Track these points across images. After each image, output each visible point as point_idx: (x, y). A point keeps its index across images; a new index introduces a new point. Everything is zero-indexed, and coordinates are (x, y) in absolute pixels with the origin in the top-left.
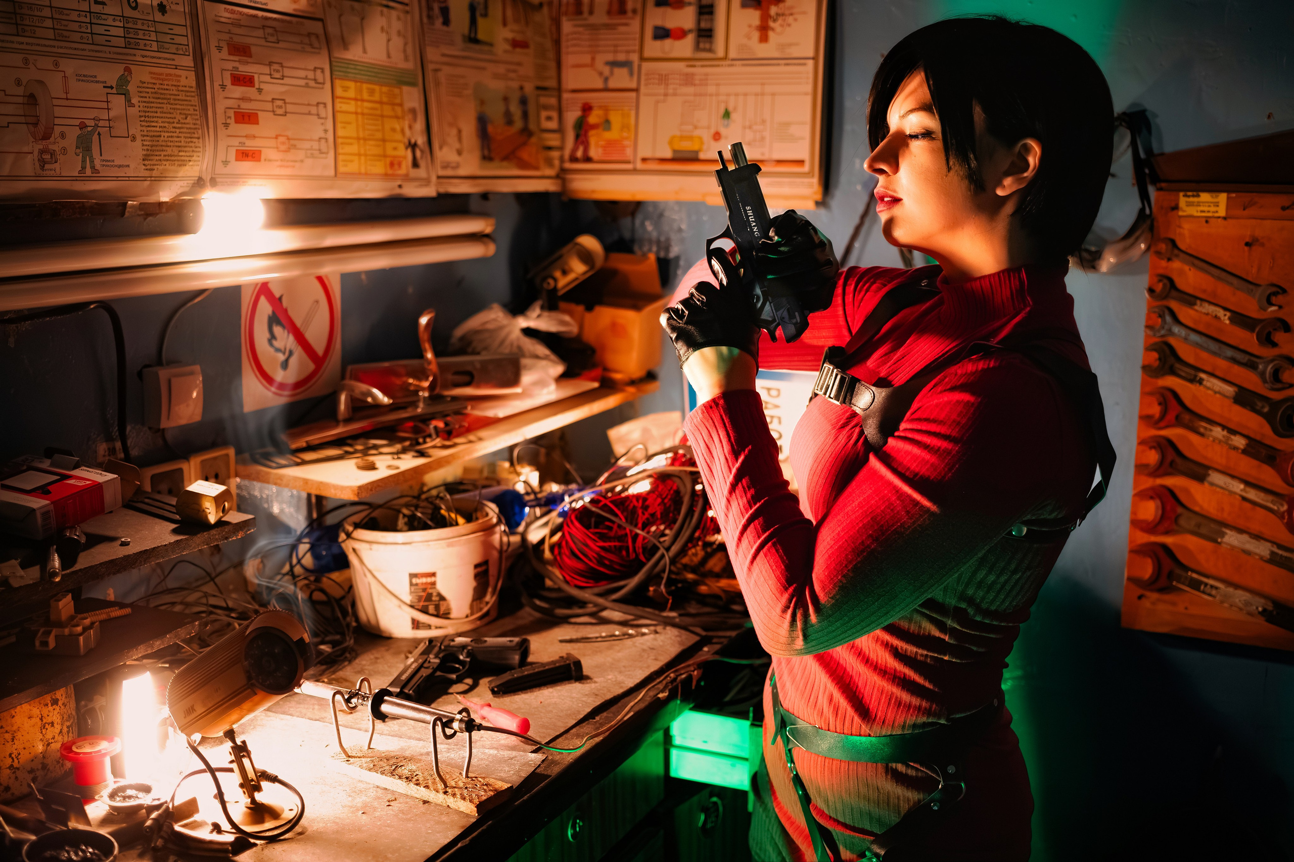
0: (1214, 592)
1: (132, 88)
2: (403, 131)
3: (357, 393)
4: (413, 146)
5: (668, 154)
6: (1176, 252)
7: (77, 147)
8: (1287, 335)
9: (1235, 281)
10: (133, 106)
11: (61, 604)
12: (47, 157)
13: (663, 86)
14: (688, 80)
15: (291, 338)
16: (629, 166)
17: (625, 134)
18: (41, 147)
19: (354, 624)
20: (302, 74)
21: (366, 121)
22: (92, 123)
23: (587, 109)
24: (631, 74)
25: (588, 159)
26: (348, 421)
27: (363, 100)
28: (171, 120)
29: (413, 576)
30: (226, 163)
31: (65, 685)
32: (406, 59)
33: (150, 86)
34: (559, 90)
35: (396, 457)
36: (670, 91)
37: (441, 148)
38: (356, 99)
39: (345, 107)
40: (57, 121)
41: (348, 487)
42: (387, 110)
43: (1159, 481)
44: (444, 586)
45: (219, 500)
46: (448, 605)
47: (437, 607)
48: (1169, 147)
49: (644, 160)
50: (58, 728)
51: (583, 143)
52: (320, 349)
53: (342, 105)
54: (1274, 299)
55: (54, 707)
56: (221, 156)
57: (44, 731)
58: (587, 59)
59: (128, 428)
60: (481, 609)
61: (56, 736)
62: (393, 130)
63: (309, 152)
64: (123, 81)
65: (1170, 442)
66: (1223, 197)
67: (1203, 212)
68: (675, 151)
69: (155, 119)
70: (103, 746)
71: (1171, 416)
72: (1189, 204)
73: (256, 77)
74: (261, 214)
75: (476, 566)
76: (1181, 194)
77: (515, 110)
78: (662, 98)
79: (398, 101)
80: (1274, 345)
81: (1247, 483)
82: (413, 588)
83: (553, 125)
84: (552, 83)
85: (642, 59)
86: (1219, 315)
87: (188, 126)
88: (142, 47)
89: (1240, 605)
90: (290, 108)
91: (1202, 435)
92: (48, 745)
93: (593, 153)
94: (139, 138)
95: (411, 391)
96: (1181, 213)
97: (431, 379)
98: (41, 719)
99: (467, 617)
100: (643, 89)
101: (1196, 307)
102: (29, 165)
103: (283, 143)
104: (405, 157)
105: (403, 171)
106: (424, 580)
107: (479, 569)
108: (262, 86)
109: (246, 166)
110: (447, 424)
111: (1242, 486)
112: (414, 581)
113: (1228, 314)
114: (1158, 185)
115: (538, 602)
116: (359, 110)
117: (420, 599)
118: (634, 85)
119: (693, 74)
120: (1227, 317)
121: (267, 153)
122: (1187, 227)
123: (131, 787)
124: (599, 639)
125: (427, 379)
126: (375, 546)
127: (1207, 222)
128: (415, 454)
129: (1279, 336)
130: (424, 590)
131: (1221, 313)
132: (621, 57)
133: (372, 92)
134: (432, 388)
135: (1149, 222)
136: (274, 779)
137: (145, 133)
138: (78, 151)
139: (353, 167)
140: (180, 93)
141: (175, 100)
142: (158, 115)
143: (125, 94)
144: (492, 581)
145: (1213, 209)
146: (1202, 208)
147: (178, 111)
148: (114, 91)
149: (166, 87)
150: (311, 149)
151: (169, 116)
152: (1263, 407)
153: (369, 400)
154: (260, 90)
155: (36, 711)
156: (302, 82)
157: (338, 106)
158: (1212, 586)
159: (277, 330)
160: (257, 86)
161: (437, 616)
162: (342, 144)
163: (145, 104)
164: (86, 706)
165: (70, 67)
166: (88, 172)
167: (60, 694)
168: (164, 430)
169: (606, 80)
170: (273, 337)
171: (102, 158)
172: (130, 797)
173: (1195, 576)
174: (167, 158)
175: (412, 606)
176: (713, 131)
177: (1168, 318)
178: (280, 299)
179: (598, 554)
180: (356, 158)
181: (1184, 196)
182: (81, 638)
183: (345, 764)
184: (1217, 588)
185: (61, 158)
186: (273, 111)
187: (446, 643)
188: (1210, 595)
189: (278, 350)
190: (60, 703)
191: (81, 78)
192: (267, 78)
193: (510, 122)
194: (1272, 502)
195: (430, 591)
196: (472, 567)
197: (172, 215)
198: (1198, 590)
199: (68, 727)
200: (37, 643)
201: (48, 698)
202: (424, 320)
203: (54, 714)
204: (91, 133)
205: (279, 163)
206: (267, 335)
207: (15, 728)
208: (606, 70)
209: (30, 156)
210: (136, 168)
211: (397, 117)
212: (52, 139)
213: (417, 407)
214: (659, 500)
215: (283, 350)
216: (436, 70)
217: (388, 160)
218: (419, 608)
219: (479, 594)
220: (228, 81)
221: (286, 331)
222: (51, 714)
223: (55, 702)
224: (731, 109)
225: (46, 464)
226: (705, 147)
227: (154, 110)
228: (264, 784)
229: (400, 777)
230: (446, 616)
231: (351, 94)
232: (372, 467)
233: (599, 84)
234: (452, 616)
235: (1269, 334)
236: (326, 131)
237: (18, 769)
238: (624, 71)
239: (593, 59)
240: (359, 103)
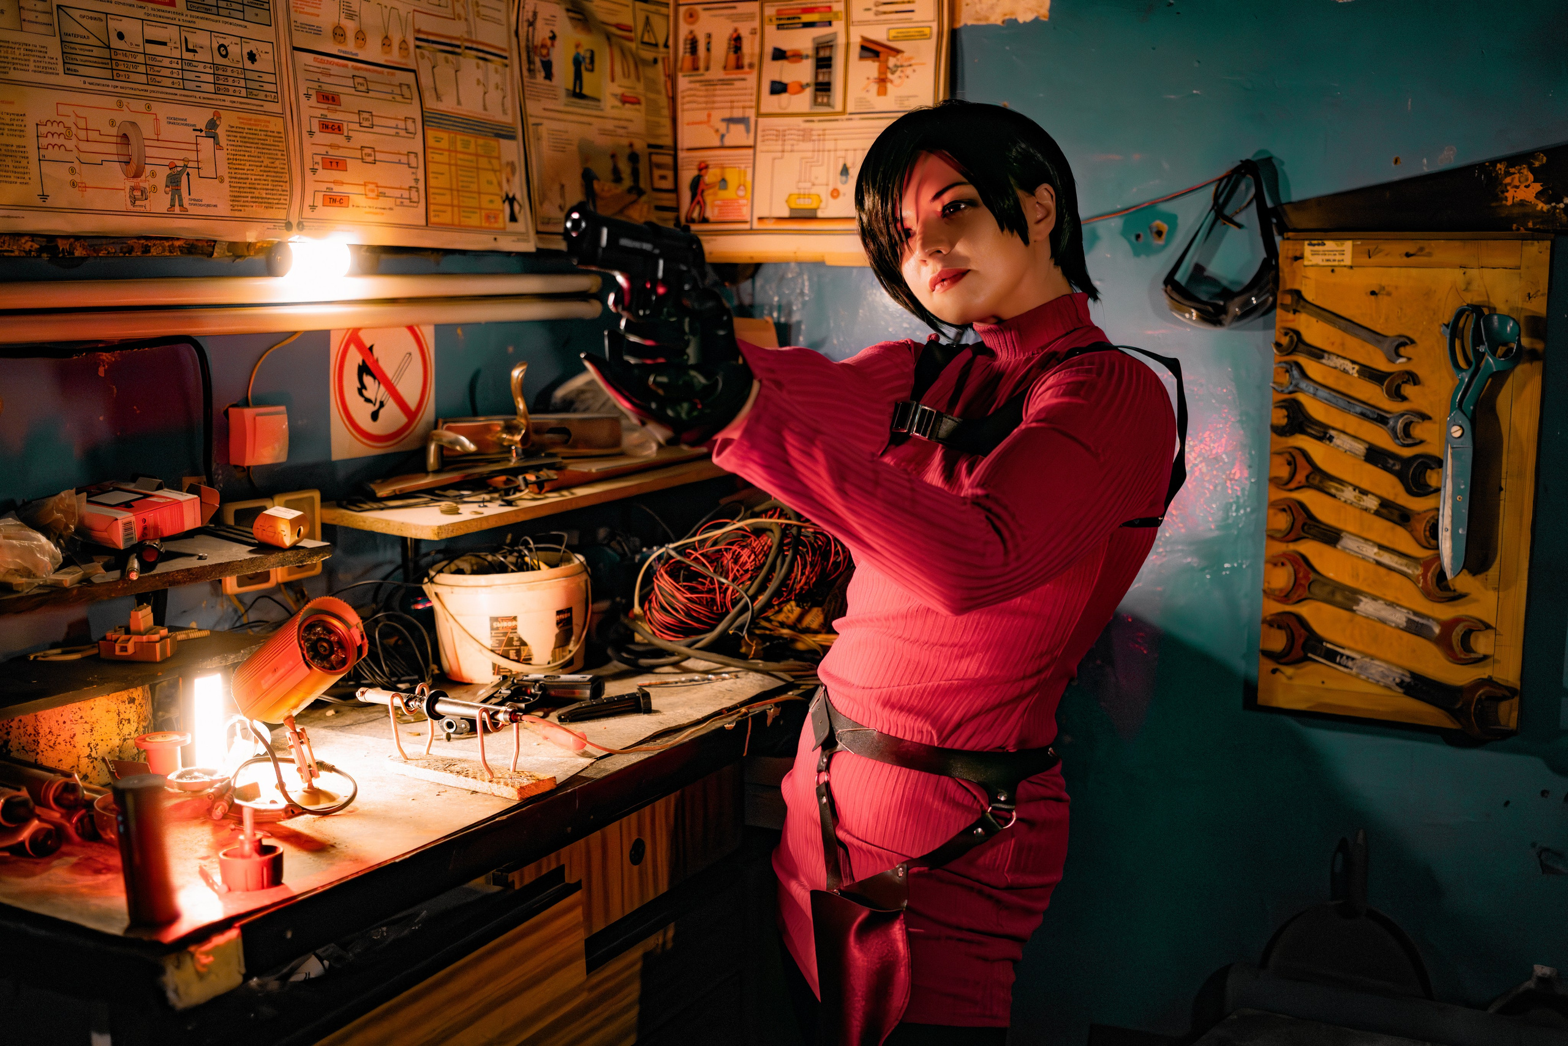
0: (1350, 664)
1: (221, 131)
2: (500, 184)
3: (444, 443)
4: (511, 200)
5: (786, 213)
6: (1302, 303)
7: (167, 186)
8: (1417, 387)
9: (1364, 333)
10: (221, 148)
11: (140, 614)
12: (137, 194)
13: (780, 142)
14: (806, 136)
15: (382, 388)
16: (747, 226)
17: (741, 193)
18: (133, 184)
19: (437, 671)
20: (393, 123)
21: (460, 172)
22: (181, 164)
23: (703, 167)
24: (748, 131)
25: (705, 220)
26: (437, 472)
27: (456, 151)
28: (259, 164)
29: (494, 619)
30: (313, 207)
31: (142, 684)
32: (505, 112)
33: (238, 130)
34: (675, 148)
35: (482, 505)
36: (788, 148)
37: (541, 204)
38: (449, 150)
39: (437, 158)
40: (148, 161)
41: (428, 527)
42: (483, 162)
43: (1292, 547)
44: (524, 632)
45: (294, 523)
46: (529, 650)
47: (518, 652)
48: (1296, 196)
49: (760, 219)
50: (134, 726)
51: (699, 203)
52: (412, 402)
53: (435, 156)
54: (1402, 350)
55: (131, 705)
56: (308, 201)
57: (121, 726)
58: (702, 116)
59: (214, 466)
60: (564, 657)
61: (133, 733)
62: (490, 183)
63: (399, 201)
64: (212, 125)
65: (1302, 505)
66: (1348, 245)
67: (1328, 260)
68: (792, 210)
69: (242, 162)
70: (175, 738)
71: (1301, 477)
72: (1314, 253)
73: (345, 124)
74: (346, 260)
75: (559, 613)
76: (1306, 243)
77: (625, 167)
78: (779, 154)
79: (495, 154)
80: (1404, 399)
81: (1381, 547)
82: (493, 632)
83: (668, 184)
84: (668, 141)
85: (759, 115)
86: (1347, 368)
87: (276, 170)
88: (231, 93)
89: (1378, 678)
90: (379, 156)
91: (1334, 496)
92: (125, 740)
93: (709, 214)
94: (227, 180)
95: (504, 446)
96: (1306, 263)
97: (523, 432)
98: (119, 715)
99: (549, 663)
100: (760, 147)
101: (1324, 361)
102: (122, 200)
103: (373, 191)
104: (503, 211)
105: (500, 225)
106: (505, 624)
107: (562, 616)
108: (351, 134)
109: (333, 211)
110: (537, 477)
111: (1376, 550)
112: (495, 625)
113: (1357, 367)
114: (1286, 235)
115: (625, 655)
116: (453, 162)
117: (501, 642)
118: (751, 142)
119: (812, 130)
120: (1355, 371)
121: (357, 199)
122: (1311, 273)
123: (198, 771)
124: (679, 684)
125: (519, 433)
126: (456, 589)
127: (1333, 271)
128: (502, 503)
129: (1408, 390)
130: (505, 634)
131: (1349, 366)
132: (737, 113)
133: (466, 144)
134: (524, 440)
135: (1273, 272)
136: (331, 769)
137: (233, 175)
138: (168, 189)
139: (446, 218)
140: (268, 138)
141: (262, 144)
142: (246, 158)
143: (214, 137)
144: (576, 630)
145: (1338, 257)
146: (1327, 257)
147: (266, 156)
148: (203, 134)
149: (254, 132)
150: (402, 197)
151: (257, 159)
152: (1394, 465)
153: (458, 448)
154: (349, 138)
155: (113, 707)
156: (393, 132)
157: (430, 156)
158: (1348, 657)
159: (368, 380)
160: (346, 134)
161: (518, 661)
162: (433, 194)
163: (233, 148)
164: (163, 716)
165: (163, 111)
166: (177, 209)
167: (137, 693)
168: (249, 467)
169: (723, 136)
170: (362, 387)
171: (190, 197)
172: (196, 778)
173: (1329, 646)
174: (254, 200)
175: (492, 651)
176: (831, 188)
177: (1295, 373)
178: (371, 348)
179: (685, 606)
180: (449, 209)
181: (1309, 245)
182: (158, 646)
183: (403, 764)
184: (1353, 659)
185: (152, 196)
186: (362, 159)
187: (520, 677)
188: (1346, 667)
189: (368, 400)
190: (137, 702)
191: (173, 121)
192: (356, 127)
193: (617, 178)
194: (1406, 565)
195: (511, 636)
196: (555, 613)
197: (261, 257)
198: (1334, 661)
199: (144, 727)
200: (117, 648)
201: (125, 695)
202: (517, 373)
203: (131, 712)
204: (180, 173)
205: (368, 210)
206: (358, 385)
207: (94, 720)
208: (722, 127)
209: (123, 192)
210: (224, 209)
211: (494, 171)
212: (143, 177)
213: (510, 461)
214: (753, 557)
215: (373, 400)
216: (537, 125)
217: (483, 213)
218: (500, 652)
219: (563, 639)
220: (316, 128)
221: (377, 382)
222: (128, 712)
223: (132, 701)
224: (849, 165)
225: (131, 487)
226: (823, 205)
227: (242, 153)
228: (323, 774)
229: (451, 772)
230: (527, 661)
231: (444, 144)
232: (455, 512)
233: (717, 143)
234: (532, 662)
235: (1399, 387)
236: (417, 180)
237: (96, 759)
238: (741, 128)
239: (709, 116)
240: (453, 154)
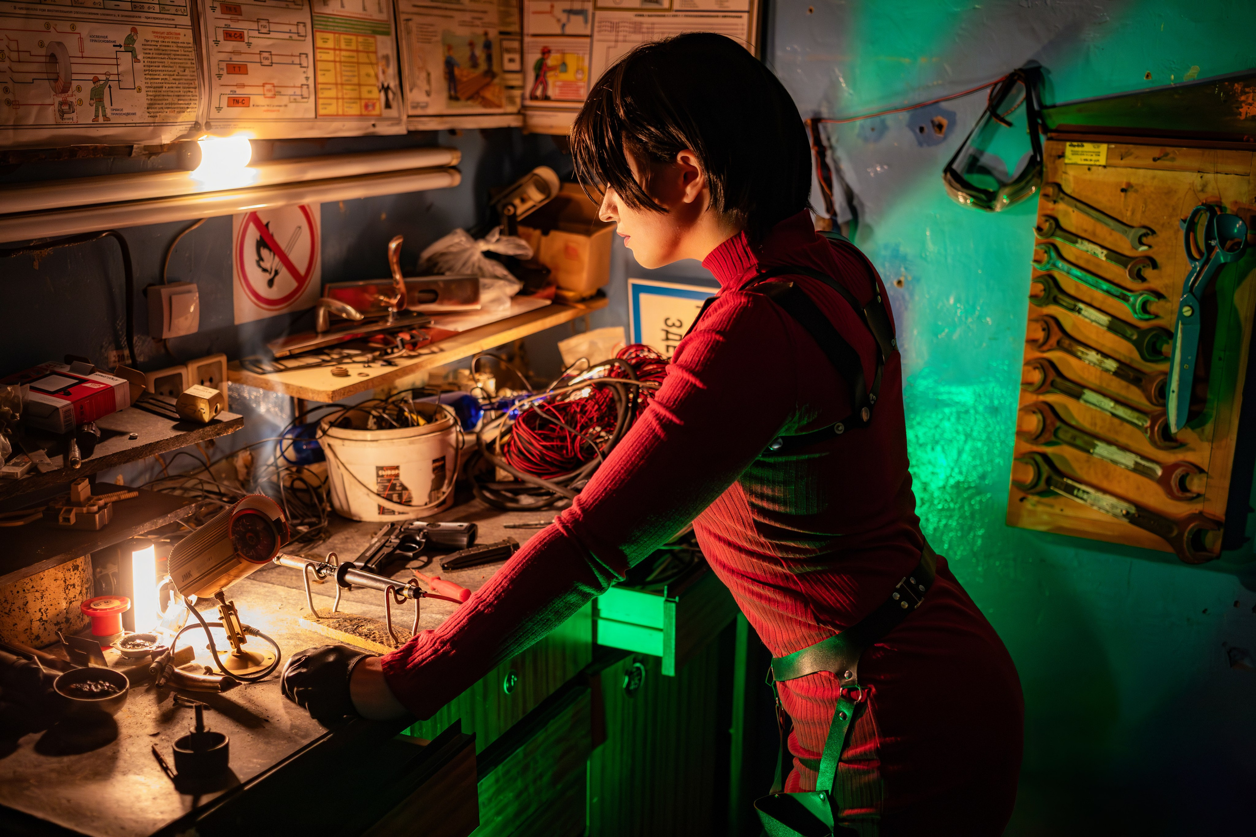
0: (1085, 496)
1: (137, 46)
2: (377, 76)
3: (333, 309)
4: (386, 89)
6: (1062, 195)
7: (91, 99)
8: (1155, 271)
9: (1112, 223)
10: (139, 61)
11: (80, 487)
12: (66, 108)
13: (614, 33)
14: (637, 28)
15: (277, 259)
17: (580, 76)
18: (61, 99)
19: (329, 509)
20: (286, 28)
21: (343, 68)
22: (103, 77)
23: (546, 52)
24: (586, 22)
25: (546, 98)
26: (325, 333)
27: (340, 50)
28: (172, 73)
29: (379, 468)
30: (219, 109)
31: (84, 554)
32: (380, 11)
33: (153, 43)
34: (521, 34)
35: (366, 365)
36: (621, 38)
37: (411, 90)
38: (335, 49)
39: (324, 57)
40: (74, 77)
41: (323, 391)
42: (363, 58)
43: (1042, 398)
44: (404, 478)
45: (212, 402)
46: (410, 494)
47: (400, 496)
48: (1060, 99)
50: (78, 589)
51: (542, 82)
52: (302, 270)
53: (322, 54)
54: (1144, 240)
55: (75, 571)
56: (215, 103)
57: (67, 591)
58: (546, 6)
59: (135, 338)
60: (438, 498)
61: (77, 595)
62: (368, 75)
63: (292, 97)
64: (130, 42)
65: (1051, 363)
66: (1104, 148)
67: (1086, 160)
69: (158, 73)
70: (116, 603)
71: (1053, 341)
72: (1075, 153)
73: (246, 32)
74: (248, 152)
75: (434, 461)
76: (1068, 144)
77: (479, 52)
78: (613, 44)
79: (372, 49)
80: (1144, 280)
81: (1117, 401)
82: (379, 479)
83: (515, 66)
84: (515, 28)
85: (596, 8)
86: (1097, 252)
87: (186, 78)
88: (146, 10)
89: (1107, 508)
90: (275, 59)
91: (1080, 358)
92: (71, 603)
93: (550, 92)
94: (144, 90)
95: (381, 307)
96: (1067, 161)
97: (399, 297)
98: (65, 582)
99: (426, 504)
100: (596, 36)
101: (1077, 245)
102: (50, 115)
103: (269, 90)
104: (379, 99)
105: (377, 112)
106: (389, 472)
107: (437, 464)
108: (251, 40)
109: (236, 111)
110: (412, 337)
111: (1112, 404)
112: (381, 473)
113: (1105, 252)
114: (1049, 135)
115: (488, 495)
116: (338, 59)
117: (385, 488)
118: (588, 32)
119: (641, 23)
120: (1104, 255)
121: (255, 100)
122: (1072, 172)
123: (139, 637)
124: (538, 526)
125: (395, 297)
126: (347, 442)
127: (1089, 169)
128: (384, 363)
129: (1148, 273)
130: (389, 481)
131: (1098, 250)
132: (577, 6)
133: (349, 42)
134: (400, 304)
135: (1038, 168)
136: (256, 633)
137: (149, 85)
138: (92, 102)
139: (332, 110)
140: (180, 49)
141: (175, 55)
142: (160, 68)
143: (131, 52)
144: (448, 474)
145: (1094, 158)
146: (1085, 157)
147: (178, 65)
148: (122, 49)
149: (167, 44)
150: (295, 95)
151: (170, 69)
152: (1132, 335)
153: (344, 315)
154: (249, 44)
155: (60, 575)
156: (287, 36)
157: (319, 56)
158: (1084, 492)
159: (265, 253)
160: (246, 41)
161: (400, 503)
162: (321, 89)
163: (149, 60)
164: (101, 572)
165: (85, 29)
166: (101, 120)
167: (80, 561)
168: (165, 340)
169: (564, 26)
170: (261, 258)
171: (112, 107)
172: (138, 645)
173: (1070, 482)
174: (168, 106)
175: (378, 495)
177: (1053, 254)
178: (267, 225)
179: (540, 452)
180: (335, 101)
181: (1070, 146)
182: (97, 516)
183: (315, 624)
184: (1088, 493)
185: (78, 109)
186: (261, 62)
187: (405, 526)
188: (1082, 499)
189: (265, 270)
190: (80, 569)
191: (94, 39)
192: (256, 34)
193: (474, 64)
194: (1138, 418)
195: (394, 482)
196: (430, 462)
197: (173, 153)
198: (1072, 494)
199: (87, 589)
200: (61, 519)
201: (70, 564)
202: (393, 245)
203: (75, 578)
204: (103, 86)
205: (266, 108)
206: (256, 257)
207: (43, 588)
208: (564, 17)
209: (52, 108)
210: (141, 116)
211: (371, 64)
212: (70, 93)
213: (387, 321)
214: (596, 407)
215: (269, 269)
216: (408, 20)
217: (363, 102)
218: (385, 496)
219: (437, 485)
220: (221, 37)
221: (272, 254)
222: (73, 578)
223: (76, 568)
225: (66, 370)
227: (157, 64)
228: (248, 637)
229: (360, 635)
230: (408, 503)
231: (330, 44)
232: (345, 374)
233: (558, 31)
234: (413, 503)
235: (1139, 270)
236: (307, 78)
237: (46, 621)
238: (579, 19)
239: (552, 6)
240: (337, 52)
